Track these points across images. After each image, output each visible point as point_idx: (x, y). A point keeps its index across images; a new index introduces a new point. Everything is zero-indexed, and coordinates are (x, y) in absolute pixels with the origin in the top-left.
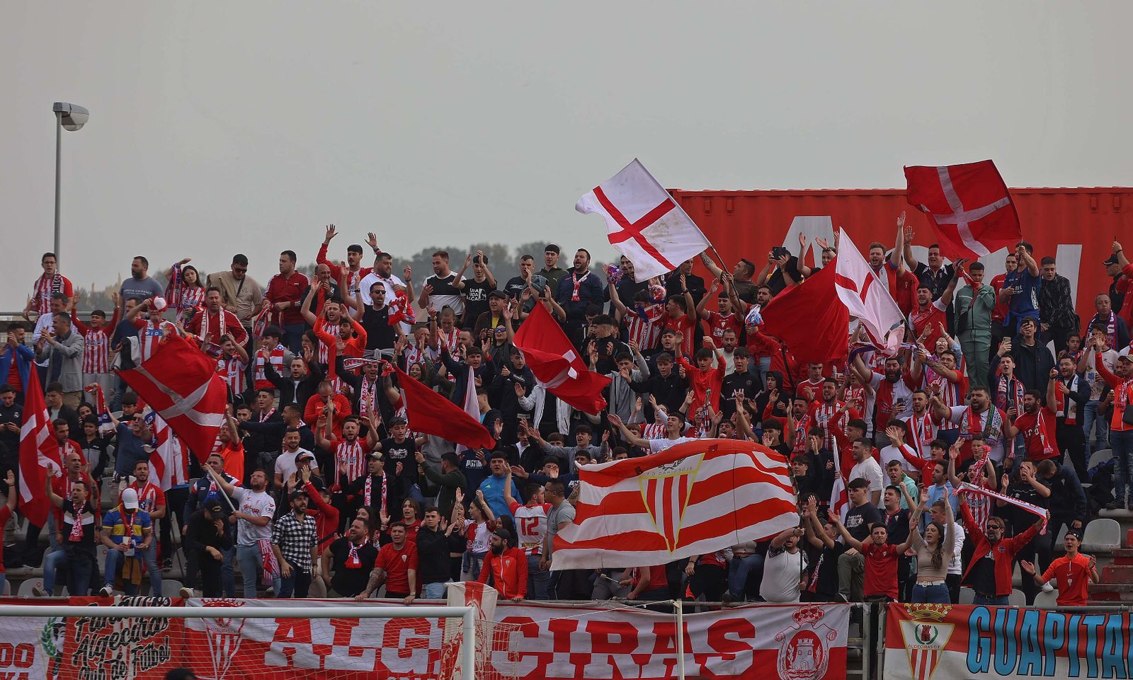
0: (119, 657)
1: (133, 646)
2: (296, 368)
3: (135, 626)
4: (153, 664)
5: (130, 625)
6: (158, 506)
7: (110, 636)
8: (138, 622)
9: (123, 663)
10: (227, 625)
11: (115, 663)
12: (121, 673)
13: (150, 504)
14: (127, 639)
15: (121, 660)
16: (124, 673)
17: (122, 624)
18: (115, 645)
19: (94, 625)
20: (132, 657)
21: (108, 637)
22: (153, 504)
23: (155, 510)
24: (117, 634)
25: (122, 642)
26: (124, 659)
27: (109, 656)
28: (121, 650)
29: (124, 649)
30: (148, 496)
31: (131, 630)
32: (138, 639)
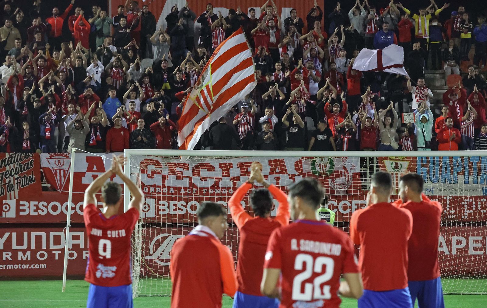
0: (10, 181)
1: (16, 176)
3: (17, 167)
4: (27, 184)
5: (14, 167)
7: (5, 172)
9: (11, 184)
10: (62, 165)
11: (8, 185)
12: (12, 188)
14: (13, 173)
15: (10, 183)
16: (13, 189)
17: (10, 167)
18: (7, 176)
20: (16, 181)
21: (4, 172)
24: (8, 171)
25: (11, 175)
26: (12, 182)
27: (5, 181)
28: (10, 178)
29: (12, 178)
31: (15, 169)
32: (18, 173)
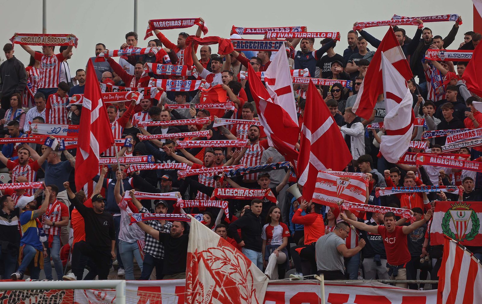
2: (164, 117)
3: (40, 302)
5: (36, 301)
6: (63, 217)
8: (42, 299)
10: (103, 299)
13: (57, 215)
17: (30, 300)
19: (11, 301)
22: (60, 215)
23: (61, 220)
30: (56, 209)
